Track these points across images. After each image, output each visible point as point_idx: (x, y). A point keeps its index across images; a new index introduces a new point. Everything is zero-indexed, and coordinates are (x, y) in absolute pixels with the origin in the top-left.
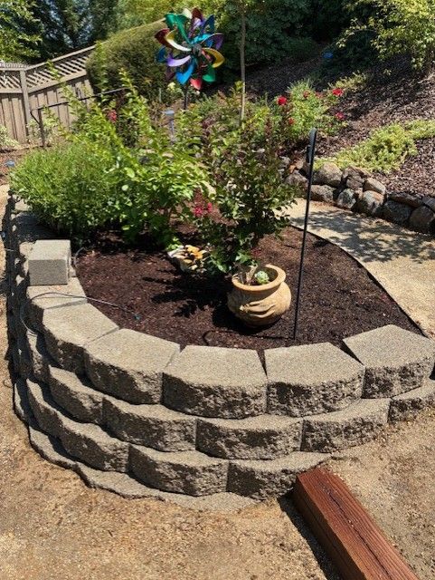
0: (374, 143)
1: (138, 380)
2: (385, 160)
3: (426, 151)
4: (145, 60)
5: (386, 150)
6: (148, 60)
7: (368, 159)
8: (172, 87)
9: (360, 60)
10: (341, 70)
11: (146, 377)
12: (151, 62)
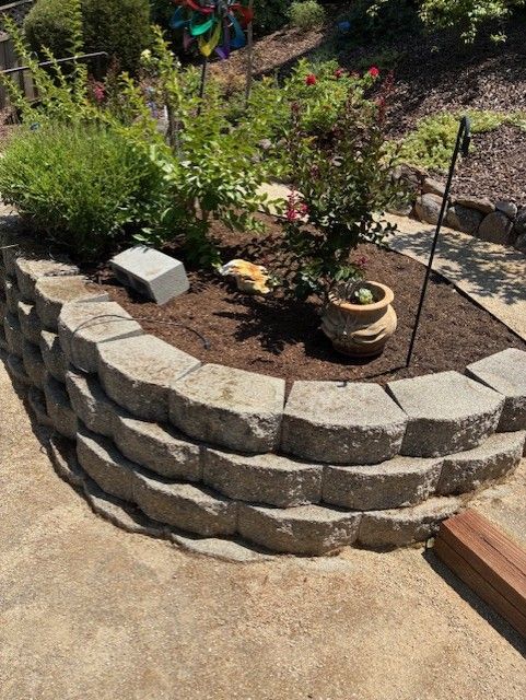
0: (425, 136)
1: (254, 424)
2: (441, 157)
3: (486, 147)
4: (107, 20)
5: (441, 145)
6: (112, 18)
7: (420, 157)
8: (147, 56)
9: (382, 33)
10: (359, 44)
11: (264, 420)
12: (115, 21)
